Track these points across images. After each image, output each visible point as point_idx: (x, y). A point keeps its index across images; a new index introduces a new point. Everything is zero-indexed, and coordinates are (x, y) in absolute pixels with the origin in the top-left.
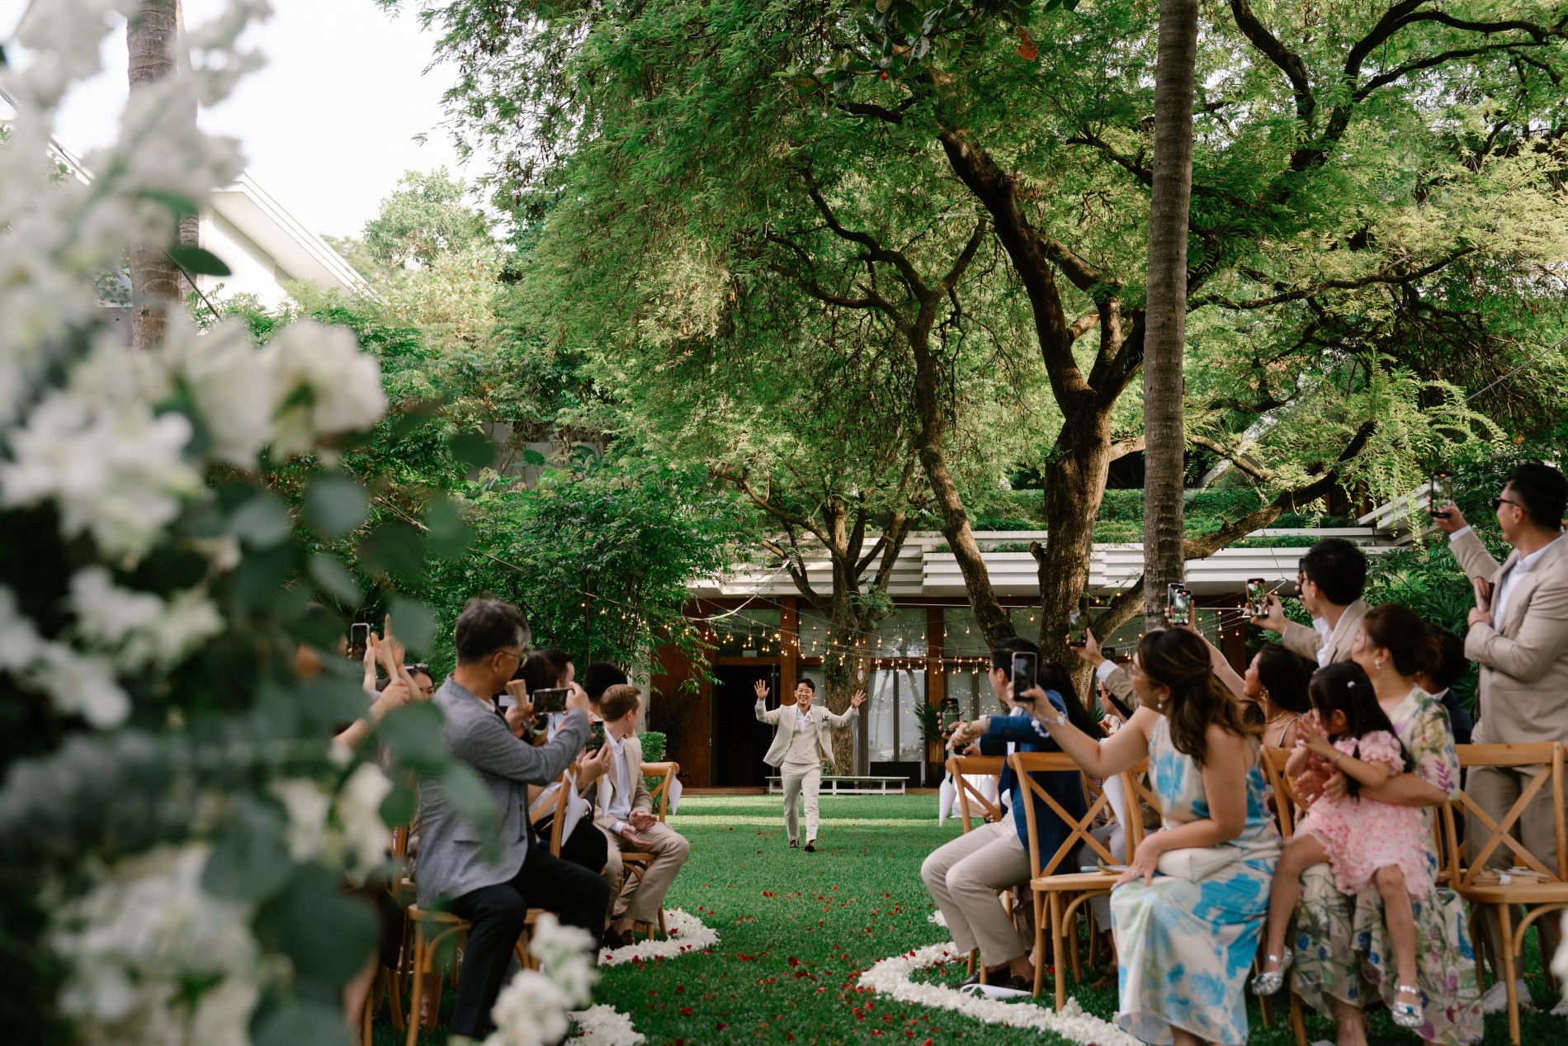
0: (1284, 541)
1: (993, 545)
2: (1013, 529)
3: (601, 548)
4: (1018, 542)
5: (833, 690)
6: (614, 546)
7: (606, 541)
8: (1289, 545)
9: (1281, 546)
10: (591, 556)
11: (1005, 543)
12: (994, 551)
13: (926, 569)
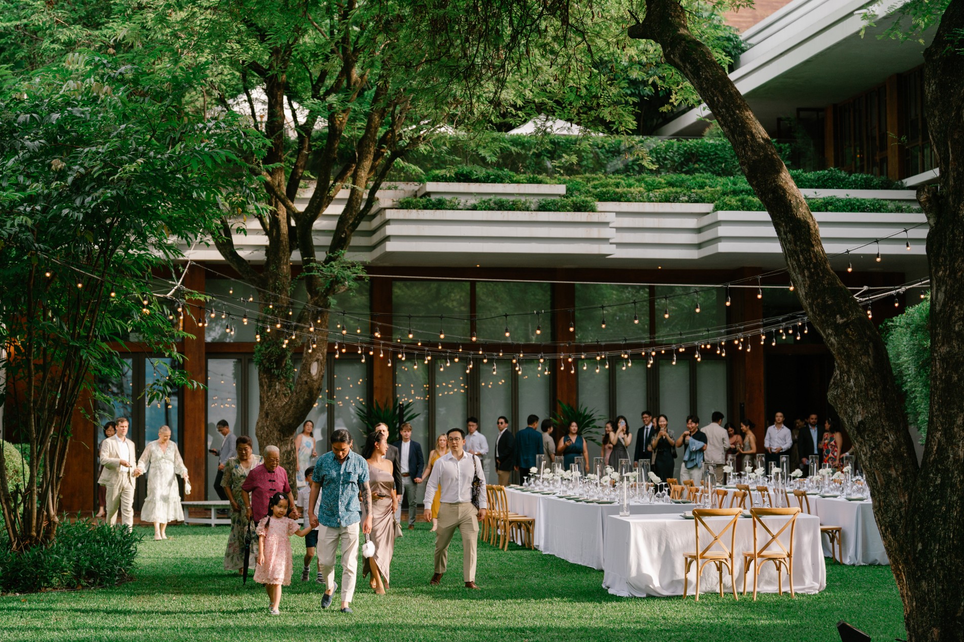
0: (831, 204)
1: (472, 201)
2: (494, 181)
3: (78, 186)
4: (504, 198)
5: (270, 387)
6: (100, 182)
7: (88, 173)
8: (837, 209)
9: (827, 210)
10: (65, 198)
11: (486, 198)
12: (474, 208)
13: (390, 230)
